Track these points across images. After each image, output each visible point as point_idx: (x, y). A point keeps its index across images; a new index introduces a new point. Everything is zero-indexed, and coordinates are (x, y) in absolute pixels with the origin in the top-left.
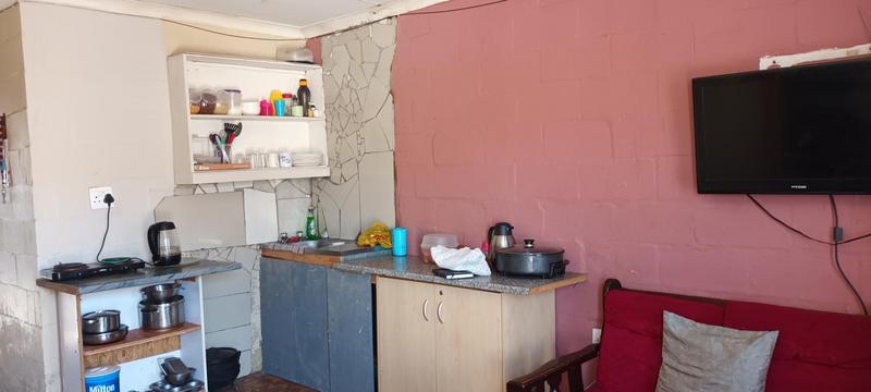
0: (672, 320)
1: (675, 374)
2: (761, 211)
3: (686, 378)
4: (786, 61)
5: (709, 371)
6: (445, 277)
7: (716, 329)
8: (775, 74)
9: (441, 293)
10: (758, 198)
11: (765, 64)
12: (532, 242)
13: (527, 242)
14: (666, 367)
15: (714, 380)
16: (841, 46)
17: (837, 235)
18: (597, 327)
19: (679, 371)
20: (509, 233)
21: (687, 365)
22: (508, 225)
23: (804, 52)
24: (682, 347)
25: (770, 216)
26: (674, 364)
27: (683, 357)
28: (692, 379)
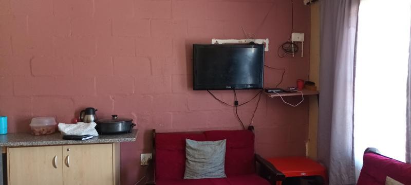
0: (189, 142)
1: (194, 163)
2: (212, 97)
3: (199, 164)
4: (221, 42)
5: (208, 159)
6: (81, 139)
7: (205, 143)
8: (217, 45)
9: (68, 150)
10: (211, 91)
11: (214, 42)
12: (116, 116)
13: (114, 116)
14: (190, 162)
15: (210, 162)
16: (237, 39)
17: (236, 103)
18: (143, 153)
19: (196, 162)
20: (94, 114)
21: (199, 158)
22: (93, 109)
23: (226, 39)
24: (195, 152)
25: (215, 98)
26: (193, 159)
27: (196, 156)
28: (202, 164)
